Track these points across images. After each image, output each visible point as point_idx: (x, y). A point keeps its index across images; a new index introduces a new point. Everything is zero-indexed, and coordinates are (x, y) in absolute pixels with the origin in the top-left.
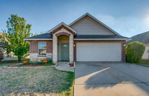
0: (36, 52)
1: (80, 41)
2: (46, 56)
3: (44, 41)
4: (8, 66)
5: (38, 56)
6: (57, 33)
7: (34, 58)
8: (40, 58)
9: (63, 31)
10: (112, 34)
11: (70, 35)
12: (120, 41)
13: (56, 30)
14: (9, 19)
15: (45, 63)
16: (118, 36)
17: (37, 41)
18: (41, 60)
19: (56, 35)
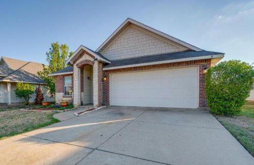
0: (61, 92)
1: (114, 71)
2: (72, 97)
3: (69, 75)
4: (30, 109)
5: (64, 97)
6: (78, 62)
8: (65, 99)
9: (85, 58)
10: (182, 49)
11: (94, 63)
12: (195, 62)
13: (76, 58)
14: (50, 49)
15: (63, 106)
16: (195, 51)
19: (77, 65)
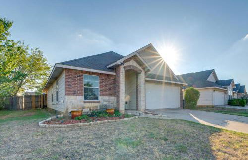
0: (80, 94)
2: (99, 102)
3: (95, 73)
6: (125, 65)
7: (76, 106)
8: (88, 105)
9: (133, 63)
17: (82, 71)
18: (90, 110)
